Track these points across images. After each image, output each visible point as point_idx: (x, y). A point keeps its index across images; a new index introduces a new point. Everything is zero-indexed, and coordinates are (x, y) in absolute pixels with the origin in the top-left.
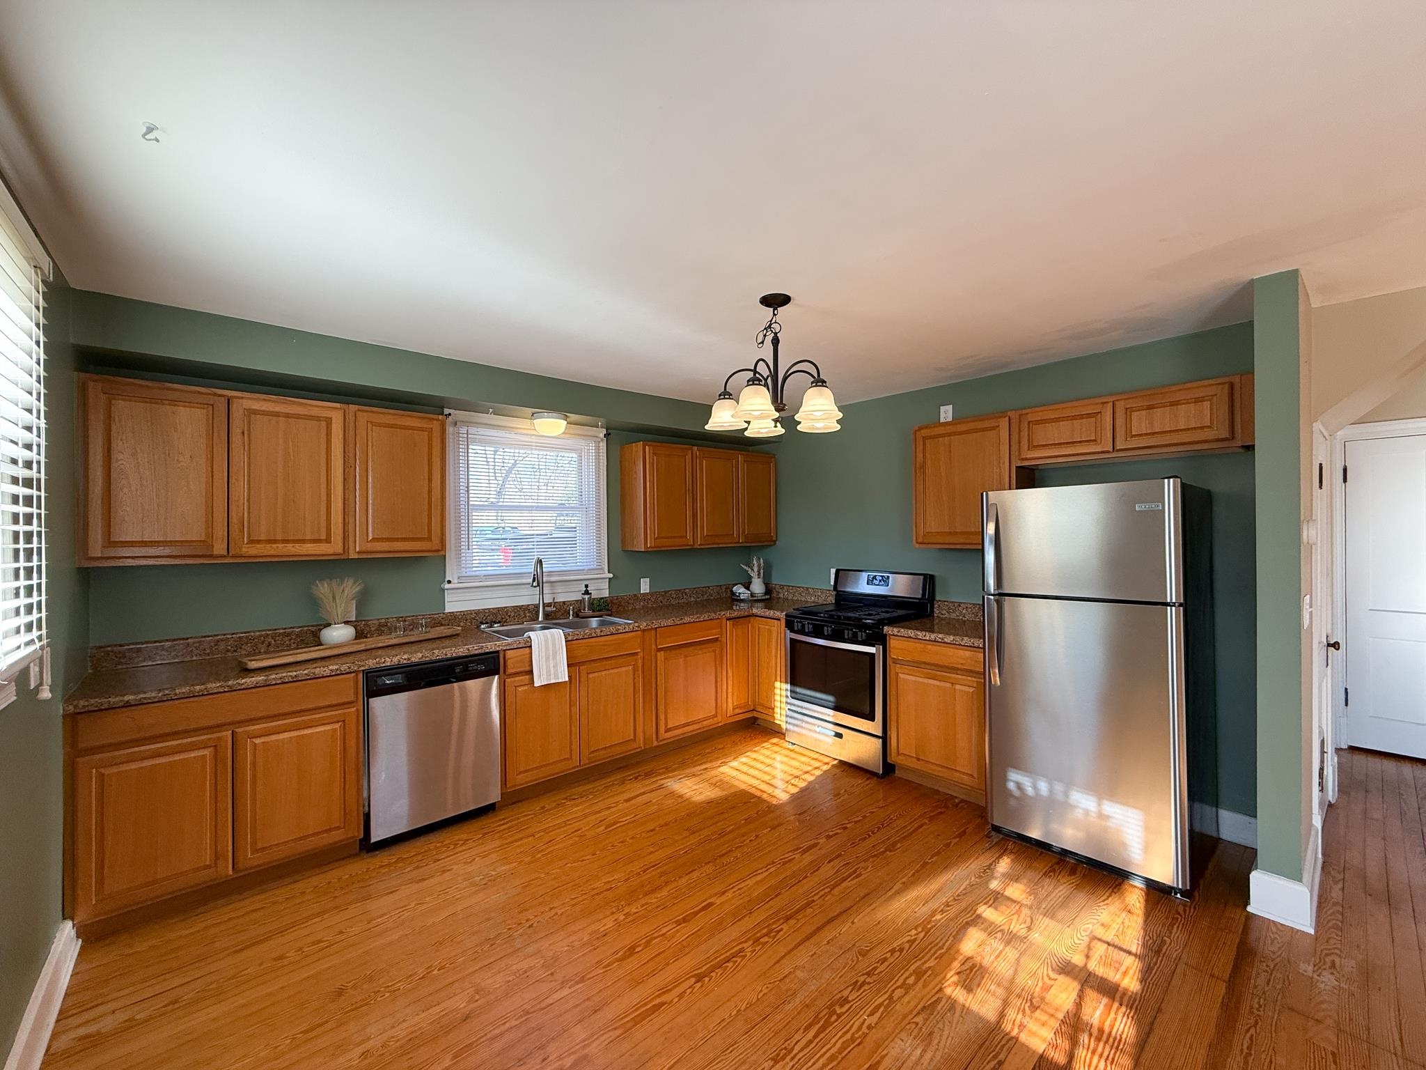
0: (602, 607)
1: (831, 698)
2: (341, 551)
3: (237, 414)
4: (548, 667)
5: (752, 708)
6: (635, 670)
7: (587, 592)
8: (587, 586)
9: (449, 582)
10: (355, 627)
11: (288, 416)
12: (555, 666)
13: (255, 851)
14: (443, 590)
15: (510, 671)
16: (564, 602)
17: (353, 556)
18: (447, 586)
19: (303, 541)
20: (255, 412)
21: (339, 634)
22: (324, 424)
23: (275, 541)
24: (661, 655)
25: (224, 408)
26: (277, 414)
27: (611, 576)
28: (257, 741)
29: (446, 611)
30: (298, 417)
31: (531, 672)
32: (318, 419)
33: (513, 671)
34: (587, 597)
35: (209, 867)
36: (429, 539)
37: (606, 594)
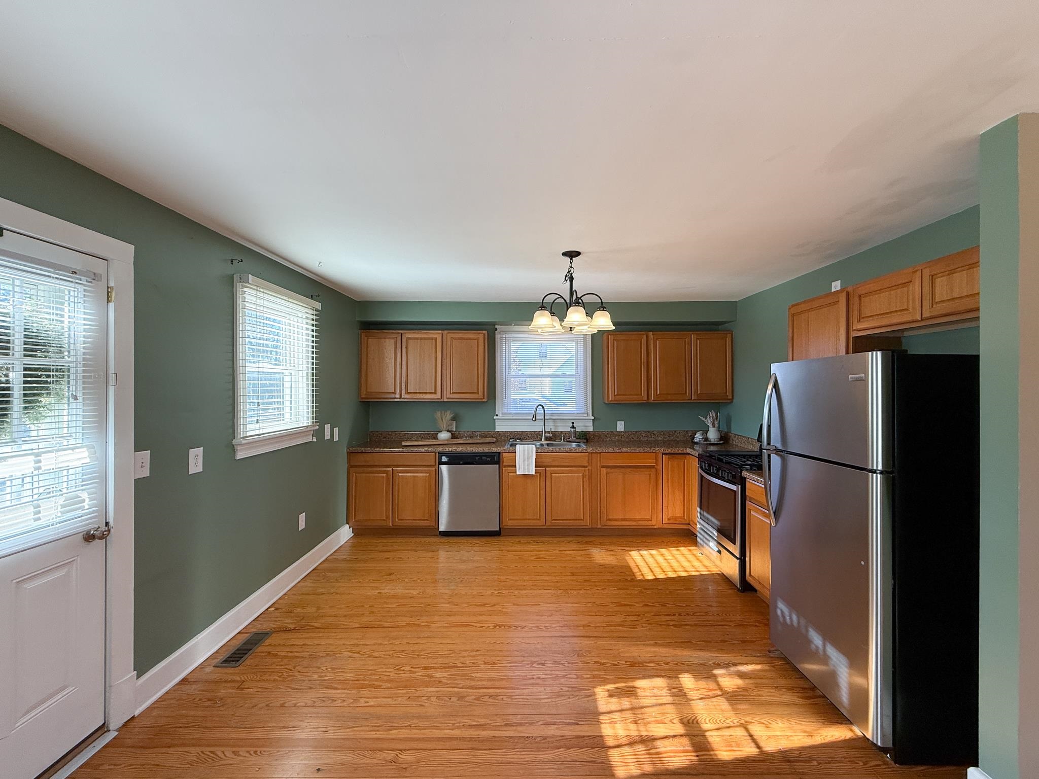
0: (585, 437)
1: (716, 522)
2: (439, 397)
3: (404, 341)
4: (524, 465)
5: (687, 522)
6: (584, 477)
7: (573, 427)
8: (573, 423)
9: (497, 415)
10: (452, 434)
11: (421, 339)
12: (528, 465)
13: (398, 520)
14: (495, 420)
15: (505, 464)
16: (561, 432)
17: (446, 400)
18: (495, 417)
19: (426, 393)
20: (410, 339)
21: (444, 436)
22: (434, 340)
23: (416, 393)
24: (604, 470)
25: (399, 338)
26: (417, 339)
27: (593, 418)
28: (400, 474)
29: (496, 430)
30: (425, 339)
31: (515, 466)
32: (432, 339)
33: (507, 464)
34: (572, 430)
35: (384, 520)
36: (477, 393)
37: (591, 429)
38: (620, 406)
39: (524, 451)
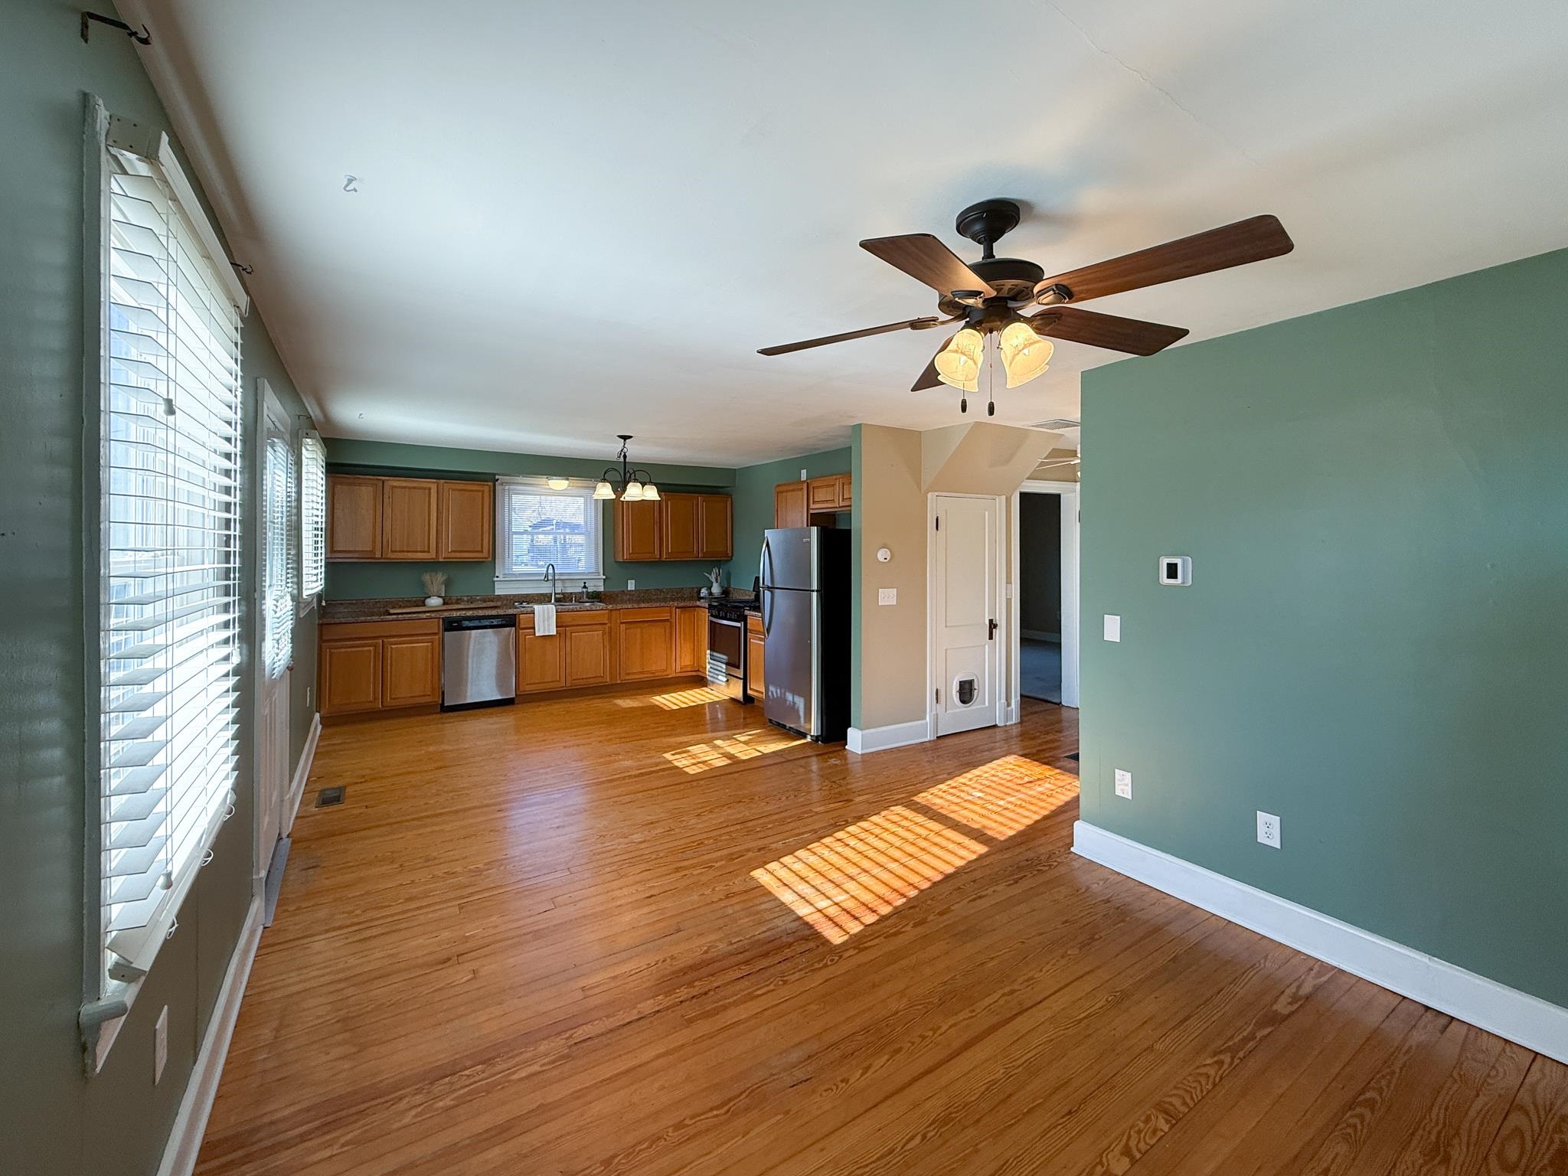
0: (596, 597)
1: (725, 657)
2: (434, 556)
3: (386, 489)
4: (544, 624)
5: (697, 669)
6: (603, 634)
7: (585, 587)
8: (585, 583)
9: (497, 577)
10: (444, 600)
11: (409, 488)
12: (549, 625)
13: (391, 699)
14: (494, 582)
15: (522, 626)
16: (571, 593)
17: (441, 560)
18: (496, 579)
19: (416, 552)
20: (395, 487)
21: (434, 602)
22: (427, 491)
23: (403, 551)
24: (623, 627)
25: (381, 484)
26: (405, 487)
27: (604, 577)
28: (393, 646)
29: (496, 594)
30: (414, 488)
31: (534, 628)
32: (425, 489)
33: (524, 626)
34: (585, 590)
35: (371, 702)
36: (482, 552)
37: (602, 589)
38: (633, 565)
39: (544, 611)
